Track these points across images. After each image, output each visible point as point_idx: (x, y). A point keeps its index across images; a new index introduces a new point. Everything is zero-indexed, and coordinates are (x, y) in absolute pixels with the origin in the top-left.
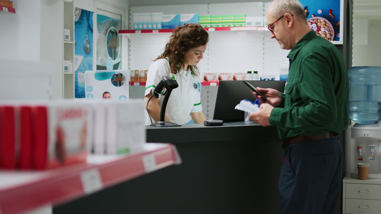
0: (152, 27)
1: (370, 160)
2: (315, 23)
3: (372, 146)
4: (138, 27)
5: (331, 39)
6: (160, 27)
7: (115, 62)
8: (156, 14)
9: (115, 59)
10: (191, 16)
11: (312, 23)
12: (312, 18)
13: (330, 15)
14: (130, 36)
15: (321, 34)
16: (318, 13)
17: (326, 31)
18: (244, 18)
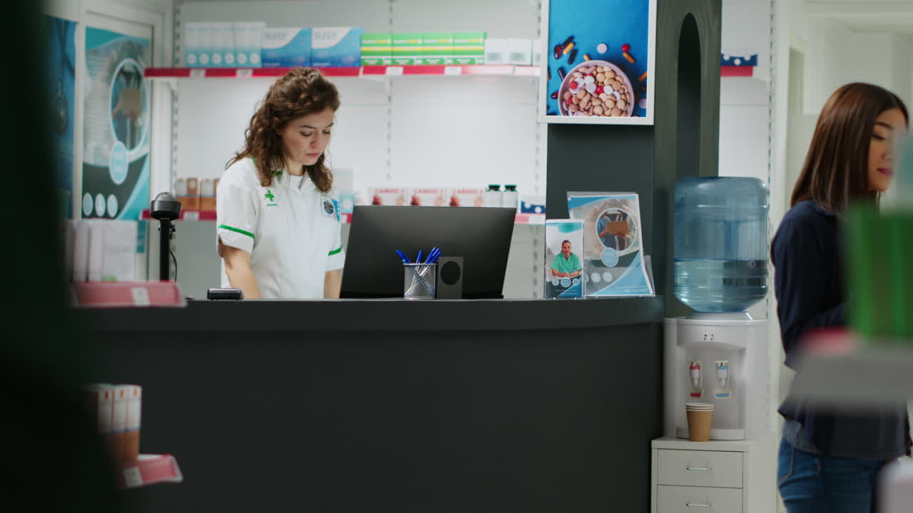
0: (236, 61)
1: (717, 395)
2: (592, 74)
3: (722, 365)
4: (198, 62)
5: (626, 112)
6: (256, 61)
7: (134, 155)
8: (247, 25)
9: (132, 146)
10: (342, 32)
11: (584, 75)
12: (584, 64)
13: (624, 58)
14: (178, 84)
15: (604, 100)
16: (597, 52)
17: (616, 94)
18: (481, 40)
